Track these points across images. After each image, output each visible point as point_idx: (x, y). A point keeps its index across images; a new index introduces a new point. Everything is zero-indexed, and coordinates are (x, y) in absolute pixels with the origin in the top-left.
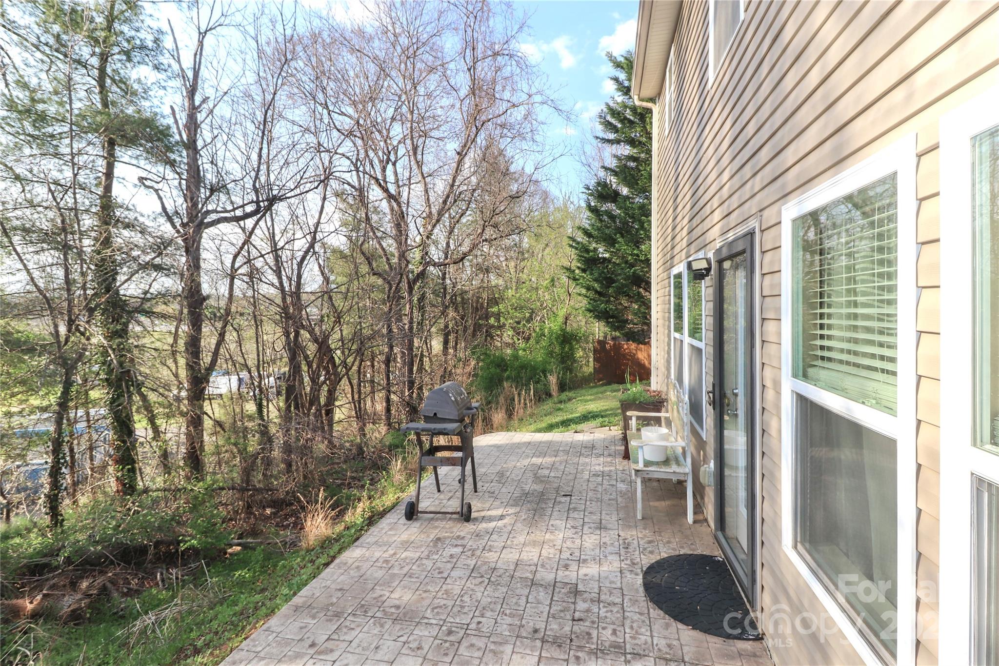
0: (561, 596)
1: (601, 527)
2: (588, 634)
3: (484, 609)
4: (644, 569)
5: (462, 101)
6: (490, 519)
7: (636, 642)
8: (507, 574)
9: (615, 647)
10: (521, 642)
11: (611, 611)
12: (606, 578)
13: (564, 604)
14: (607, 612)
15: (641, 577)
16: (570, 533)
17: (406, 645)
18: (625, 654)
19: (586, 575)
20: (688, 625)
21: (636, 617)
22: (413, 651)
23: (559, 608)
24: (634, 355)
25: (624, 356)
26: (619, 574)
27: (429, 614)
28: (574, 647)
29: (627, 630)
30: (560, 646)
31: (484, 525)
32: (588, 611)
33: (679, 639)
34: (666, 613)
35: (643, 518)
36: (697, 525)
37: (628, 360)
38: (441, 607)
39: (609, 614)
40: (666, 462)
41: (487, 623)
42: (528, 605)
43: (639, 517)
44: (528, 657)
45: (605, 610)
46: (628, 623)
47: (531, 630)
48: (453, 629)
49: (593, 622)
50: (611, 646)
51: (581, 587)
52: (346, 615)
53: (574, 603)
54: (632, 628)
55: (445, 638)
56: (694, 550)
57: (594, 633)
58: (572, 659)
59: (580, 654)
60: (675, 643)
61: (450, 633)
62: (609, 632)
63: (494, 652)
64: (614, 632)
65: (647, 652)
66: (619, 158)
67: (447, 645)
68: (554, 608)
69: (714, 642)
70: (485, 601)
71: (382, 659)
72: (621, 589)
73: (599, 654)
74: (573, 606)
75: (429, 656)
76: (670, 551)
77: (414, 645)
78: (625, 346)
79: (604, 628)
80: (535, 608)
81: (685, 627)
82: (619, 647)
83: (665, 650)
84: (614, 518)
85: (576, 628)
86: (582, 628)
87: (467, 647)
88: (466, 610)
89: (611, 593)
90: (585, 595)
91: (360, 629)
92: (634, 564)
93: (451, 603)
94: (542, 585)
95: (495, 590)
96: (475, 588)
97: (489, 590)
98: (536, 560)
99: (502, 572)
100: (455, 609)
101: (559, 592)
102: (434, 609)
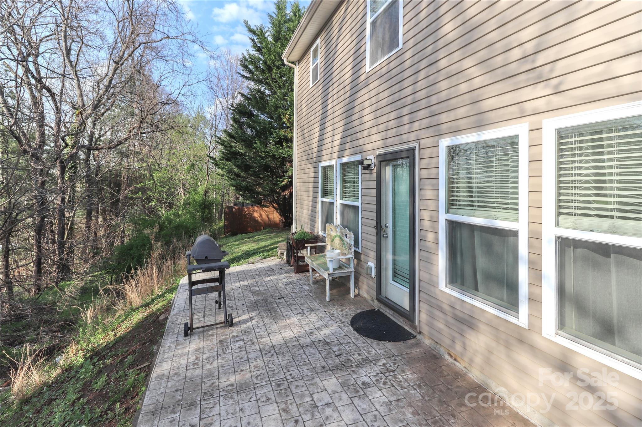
0: (321, 347)
1: (312, 310)
2: (349, 359)
3: (286, 367)
4: (349, 323)
5: (119, 22)
6: (245, 321)
7: (372, 355)
8: (283, 346)
9: (365, 360)
10: (321, 375)
11: (351, 346)
12: (336, 332)
13: (326, 351)
14: (349, 347)
15: (351, 327)
16: (299, 317)
17: (259, 401)
18: (371, 362)
19: (325, 334)
20: (386, 341)
21: (363, 345)
22: (266, 402)
23: (325, 353)
24: (252, 214)
25: (245, 215)
26: (340, 329)
27: (255, 381)
28: (348, 368)
29: (364, 352)
30: (341, 369)
31: (243, 326)
32: (340, 350)
33: (387, 348)
34: (374, 339)
35: (330, 300)
36: (356, 298)
37: (248, 218)
38: (260, 375)
39: (350, 348)
40: (340, 268)
41: (296, 373)
42: (309, 357)
43: (328, 300)
44: (331, 380)
45: (347, 347)
46: (361, 348)
47: (321, 368)
48: (279, 383)
49: (346, 354)
50: (363, 361)
51: (327, 340)
52: (199, 402)
53: (330, 348)
54: (365, 350)
55: (279, 389)
56: (363, 309)
57: (351, 358)
58: (352, 373)
59: (352, 369)
60: (387, 350)
61: (279, 385)
62: (356, 356)
63: (313, 385)
64: (359, 355)
65: (379, 358)
66: (251, 90)
67: (283, 391)
68: (323, 354)
69: (400, 344)
70: (283, 363)
71: (251, 413)
72: (346, 335)
73: (361, 366)
74: (331, 350)
75: (278, 400)
76: (354, 312)
77: (264, 399)
78: (246, 209)
79: (354, 355)
80: (313, 357)
81: (385, 342)
82: (367, 360)
83: (385, 354)
84: (316, 304)
85: (341, 359)
86: (344, 358)
87: (295, 388)
88: (277, 371)
89: (344, 339)
90: (333, 343)
91: (218, 405)
92: (343, 322)
93: (264, 371)
94: (307, 346)
95: (284, 356)
96: (271, 359)
97: (281, 357)
98: (293, 335)
99: (279, 346)
100: (270, 373)
101: (319, 346)
102: (256, 378)
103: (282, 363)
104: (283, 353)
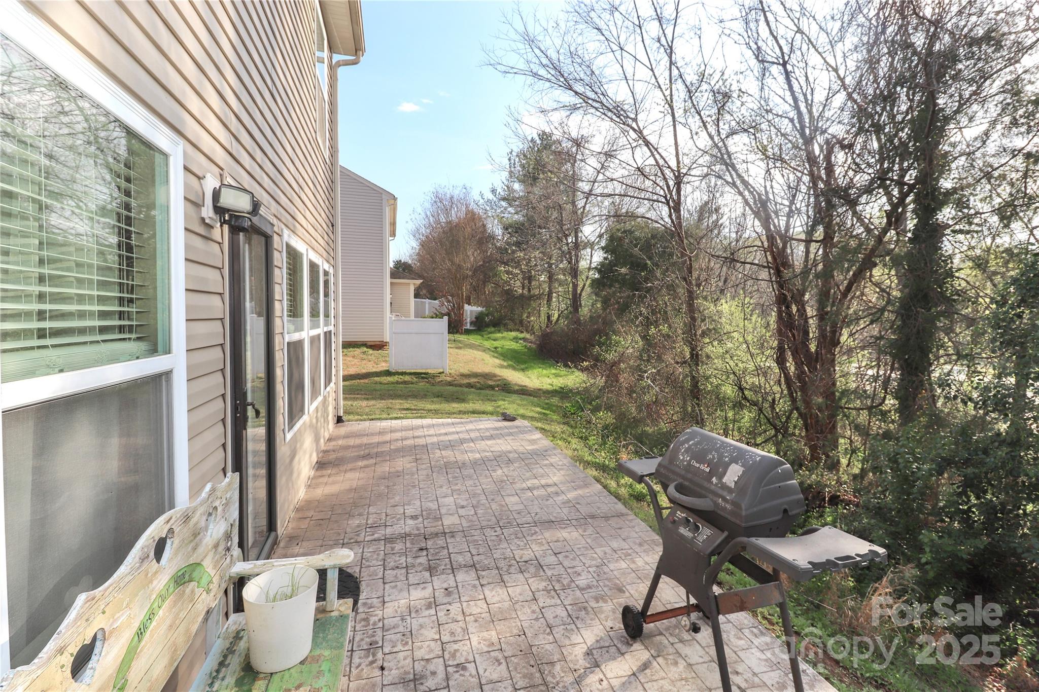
0: (444, 562)
8: (504, 569)
10: (459, 529)
12: (401, 590)
13: (438, 557)
19: (423, 587)
23: (441, 554)
26: (386, 599)
28: (422, 534)
29: (382, 551)
30: (432, 533)
32: (416, 557)
47: (456, 536)
50: (396, 540)
51: (426, 574)
59: (417, 532)
72: (385, 583)
74: (430, 558)
89: (395, 576)
90: (420, 568)
93: (528, 538)
94: (465, 566)
95: (504, 554)
96: (522, 552)
97: (508, 553)
98: (487, 592)
99: (512, 570)
100: (520, 535)
101: (446, 565)
102: (536, 533)
103: (505, 545)
104: (505, 559)
